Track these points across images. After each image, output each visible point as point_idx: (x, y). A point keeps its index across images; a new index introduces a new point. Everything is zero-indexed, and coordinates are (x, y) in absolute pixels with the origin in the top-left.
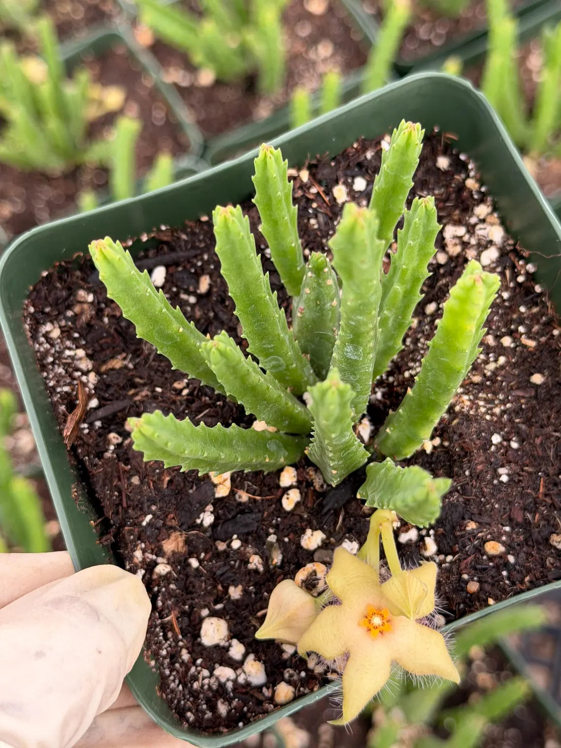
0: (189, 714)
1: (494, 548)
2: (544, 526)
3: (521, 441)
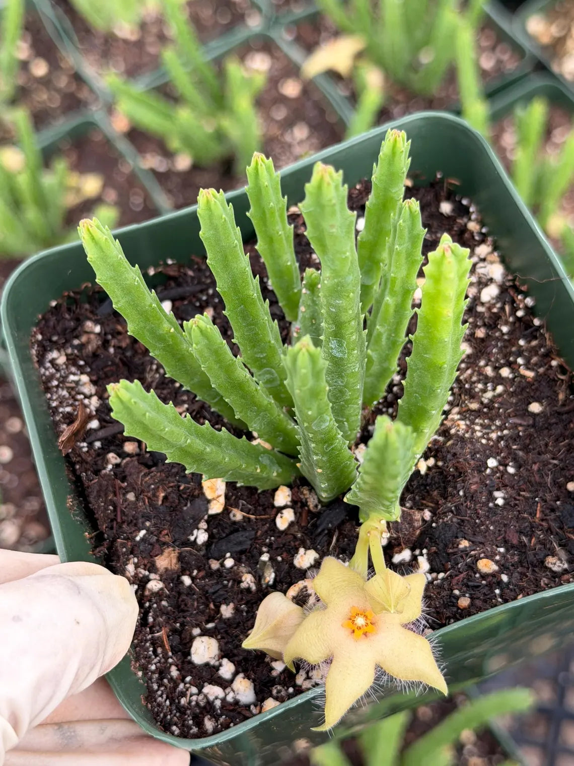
0: (174, 728)
1: (486, 566)
2: (540, 549)
3: (518, 467)
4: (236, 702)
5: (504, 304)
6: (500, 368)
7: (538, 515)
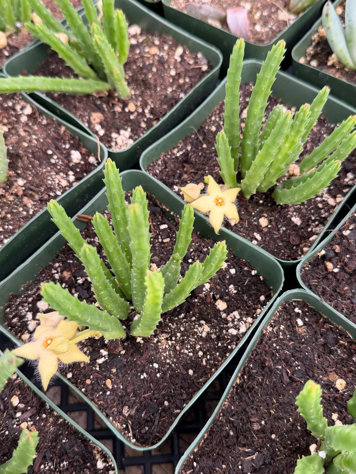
0: (9, 309)
1: (109, 383)
2: (131, 402)
3: (162, 377)
4: (28, 325)
5: (230, 339)
6: (202, 351)
7: (146, 395)
